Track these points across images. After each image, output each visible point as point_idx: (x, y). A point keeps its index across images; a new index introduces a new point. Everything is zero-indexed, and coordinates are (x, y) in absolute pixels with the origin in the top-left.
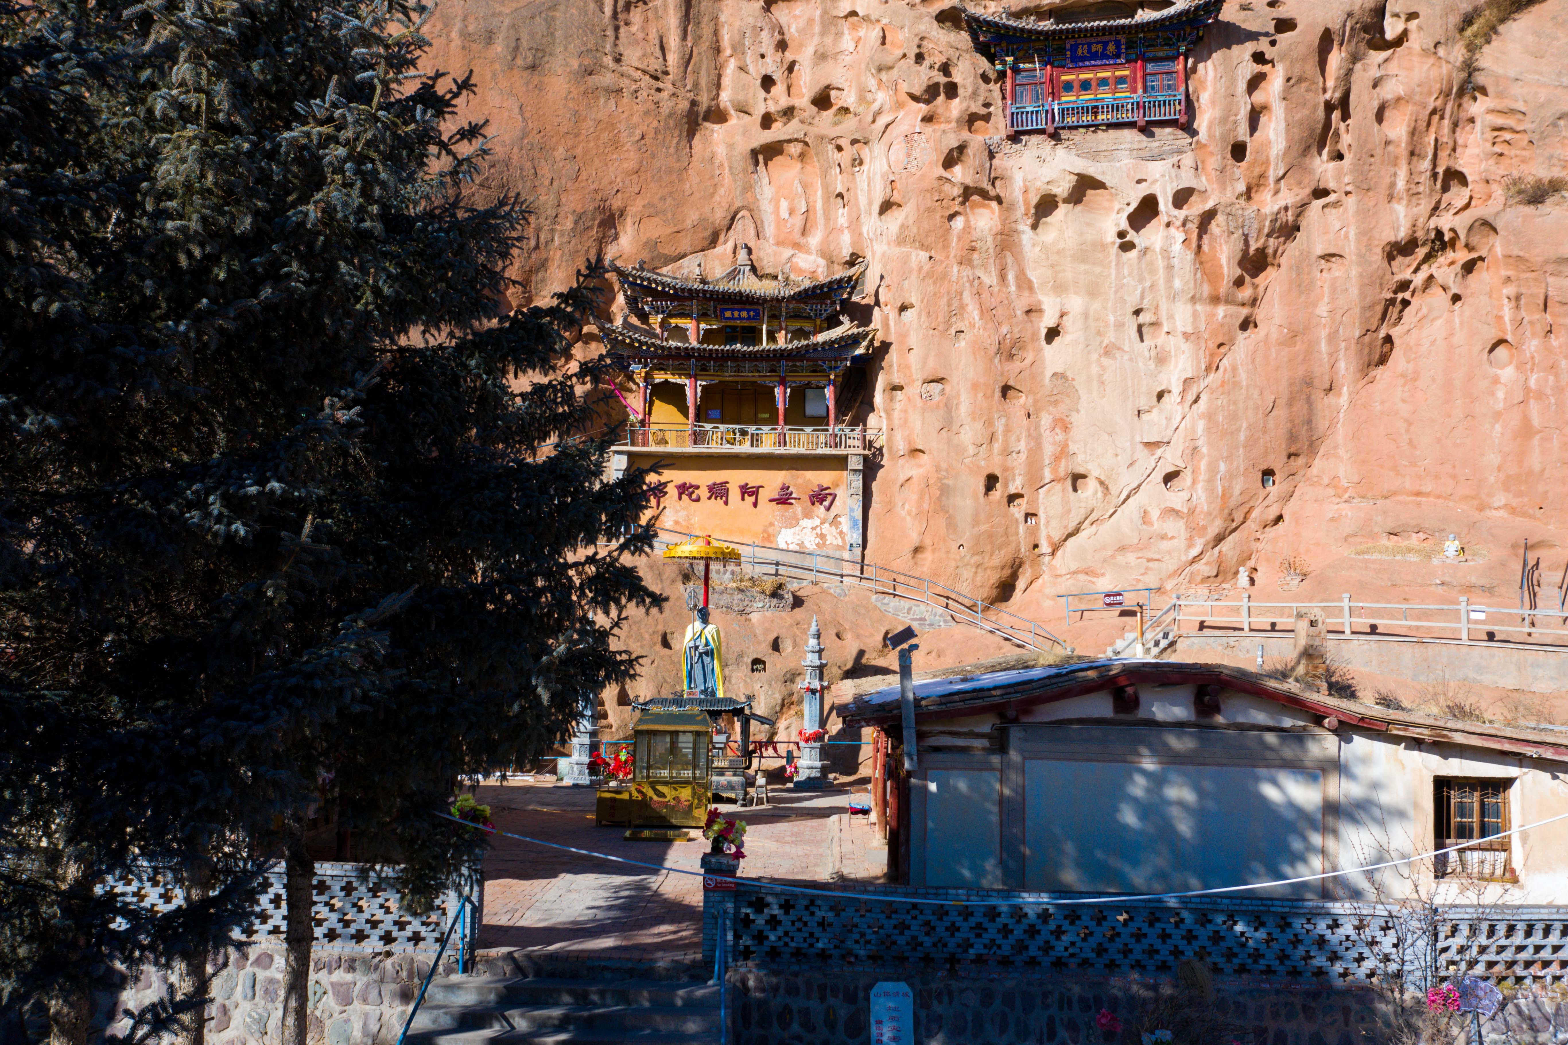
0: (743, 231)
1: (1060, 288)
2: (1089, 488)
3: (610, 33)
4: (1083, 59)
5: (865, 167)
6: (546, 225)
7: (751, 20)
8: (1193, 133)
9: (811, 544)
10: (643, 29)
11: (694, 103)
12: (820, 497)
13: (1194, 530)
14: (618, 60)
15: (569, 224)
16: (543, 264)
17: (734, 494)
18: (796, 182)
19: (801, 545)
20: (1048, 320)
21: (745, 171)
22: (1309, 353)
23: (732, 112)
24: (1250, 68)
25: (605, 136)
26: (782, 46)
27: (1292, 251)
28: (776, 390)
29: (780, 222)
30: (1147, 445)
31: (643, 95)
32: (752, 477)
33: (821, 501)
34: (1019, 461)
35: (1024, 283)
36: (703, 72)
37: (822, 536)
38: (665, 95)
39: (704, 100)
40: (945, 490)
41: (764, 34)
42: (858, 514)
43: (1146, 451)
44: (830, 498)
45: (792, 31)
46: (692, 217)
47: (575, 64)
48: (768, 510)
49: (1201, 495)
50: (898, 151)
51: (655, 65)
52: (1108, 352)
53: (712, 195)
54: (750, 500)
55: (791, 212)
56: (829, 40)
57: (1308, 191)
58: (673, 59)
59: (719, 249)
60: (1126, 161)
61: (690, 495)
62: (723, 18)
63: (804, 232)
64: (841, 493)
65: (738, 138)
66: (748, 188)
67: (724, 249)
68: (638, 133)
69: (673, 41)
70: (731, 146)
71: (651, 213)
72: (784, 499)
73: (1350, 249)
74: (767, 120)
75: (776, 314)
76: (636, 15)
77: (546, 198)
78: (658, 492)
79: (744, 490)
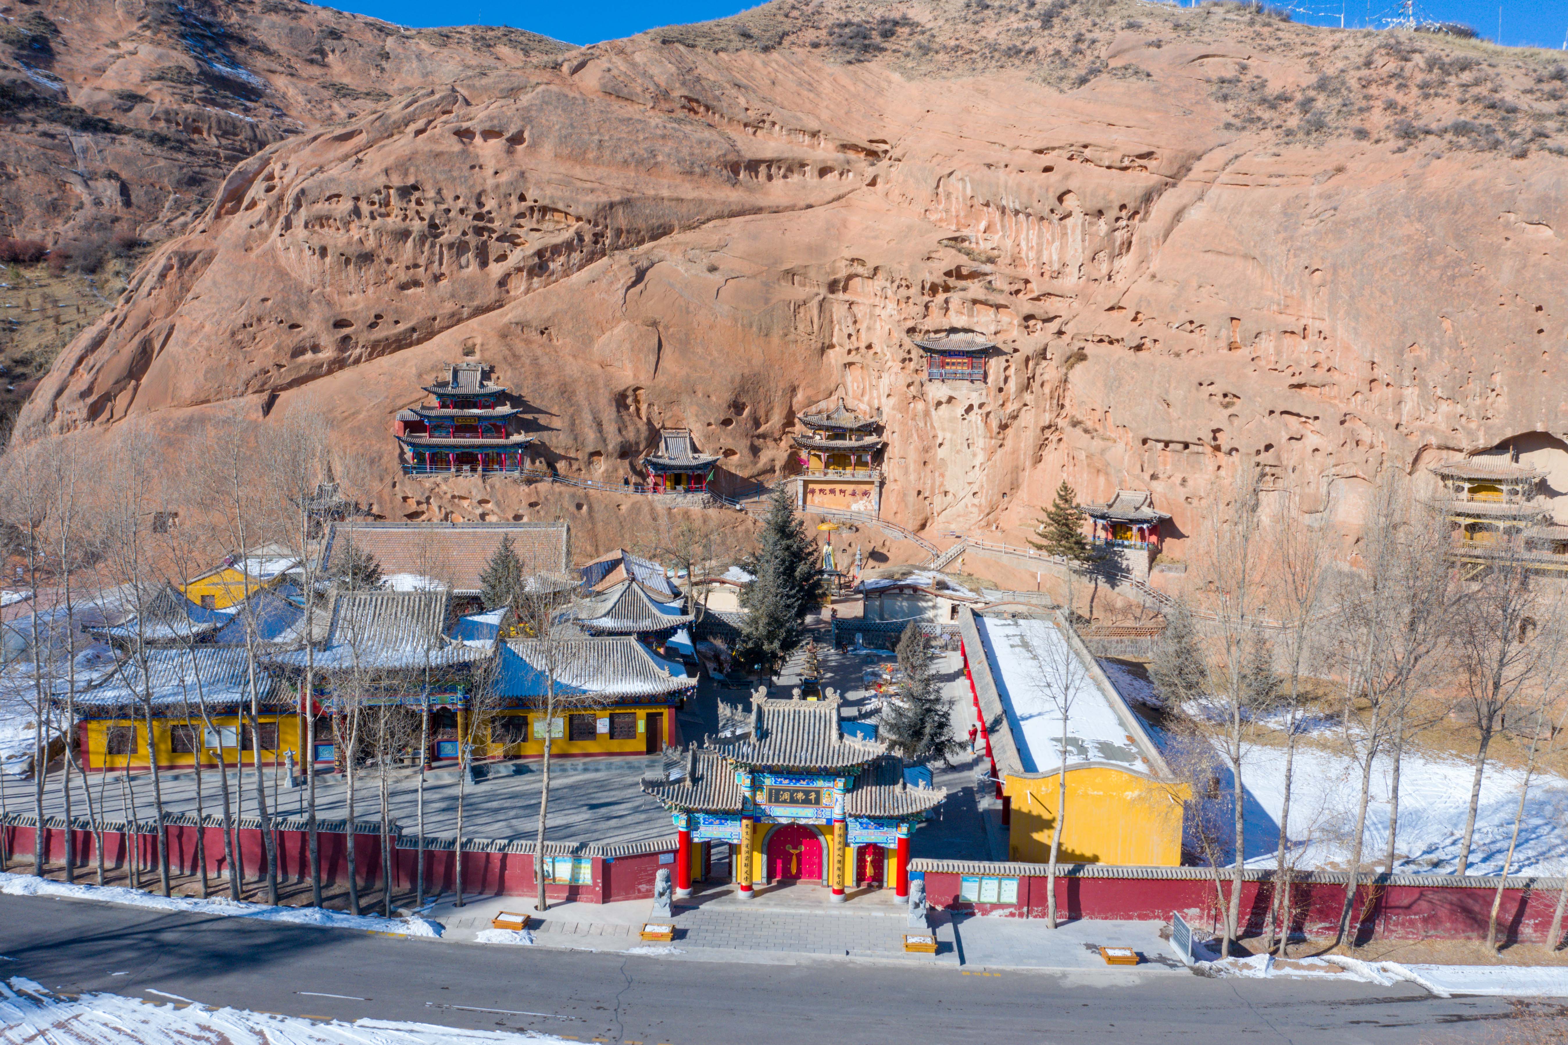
0: (841, 392)
1: (943, 430)
2: (950, 497)
3: (793, 318)
4: (953, 356)
5: (882, 379)
6: (773, 394)
7: (844, 313)
8: (986, 383)
9: (862, 509)
10: (805, 315)
11: (823, 343)
12: (865, 493)
13: (981, 511)
14: (796, 329)
15: (780, 393)
16: (772, 408)
17: (838, 492)
18: (859, 377)
19: (859, 509)
20: (939, 441)
21: (842, 370)
22: (1018, 458)
23: (837, 345)
24: (1005, 364)
25: (792, 359)
26: (855, 322)
27: (1016, 423)
28: (852, 457)
29: (854, 390)
30: (968, 483)
31: (805, 342)
32: (843, 487)
33: (865, 495)
34: (928, 486)
35: (933, 427)
36: (827, 331)
37: (866, 506)
38: (813, 341)
39: (827, 342)
40: (905, 495)
41: (849, 319)
42: (878, 500)
43: (968, 485)
44: (868, 494)
45: (859, 316)
46: (823, 387)
47: (781, 333)
48: (849, 498)
49: (983, 501)
50: (893, 377)
51: (809, 330)
52: (958, 452)
53: (830, 378)
54: (843, 494)
55: (858, 388)
56: (871, 322)
57: (1022, 404)
58: (816, 327)
59: (832, 398)
60: (965, 391)
61: (823, 492)
62: (834, 310)
63: (862, 396)
64: (872, 492)
65: (839, 358)
66: (843, 376)
67: (834, 398)
68: (804, 356)
69: (816, 320)
70: (836, 361)
71: (809, 385)
72: (854, 494)
73: (1032, 426)
74: (849, 352)
75: (851, 430)
76: (802, 310)
77: (772, 385)
78: (813, 492)
79: (841, 491)
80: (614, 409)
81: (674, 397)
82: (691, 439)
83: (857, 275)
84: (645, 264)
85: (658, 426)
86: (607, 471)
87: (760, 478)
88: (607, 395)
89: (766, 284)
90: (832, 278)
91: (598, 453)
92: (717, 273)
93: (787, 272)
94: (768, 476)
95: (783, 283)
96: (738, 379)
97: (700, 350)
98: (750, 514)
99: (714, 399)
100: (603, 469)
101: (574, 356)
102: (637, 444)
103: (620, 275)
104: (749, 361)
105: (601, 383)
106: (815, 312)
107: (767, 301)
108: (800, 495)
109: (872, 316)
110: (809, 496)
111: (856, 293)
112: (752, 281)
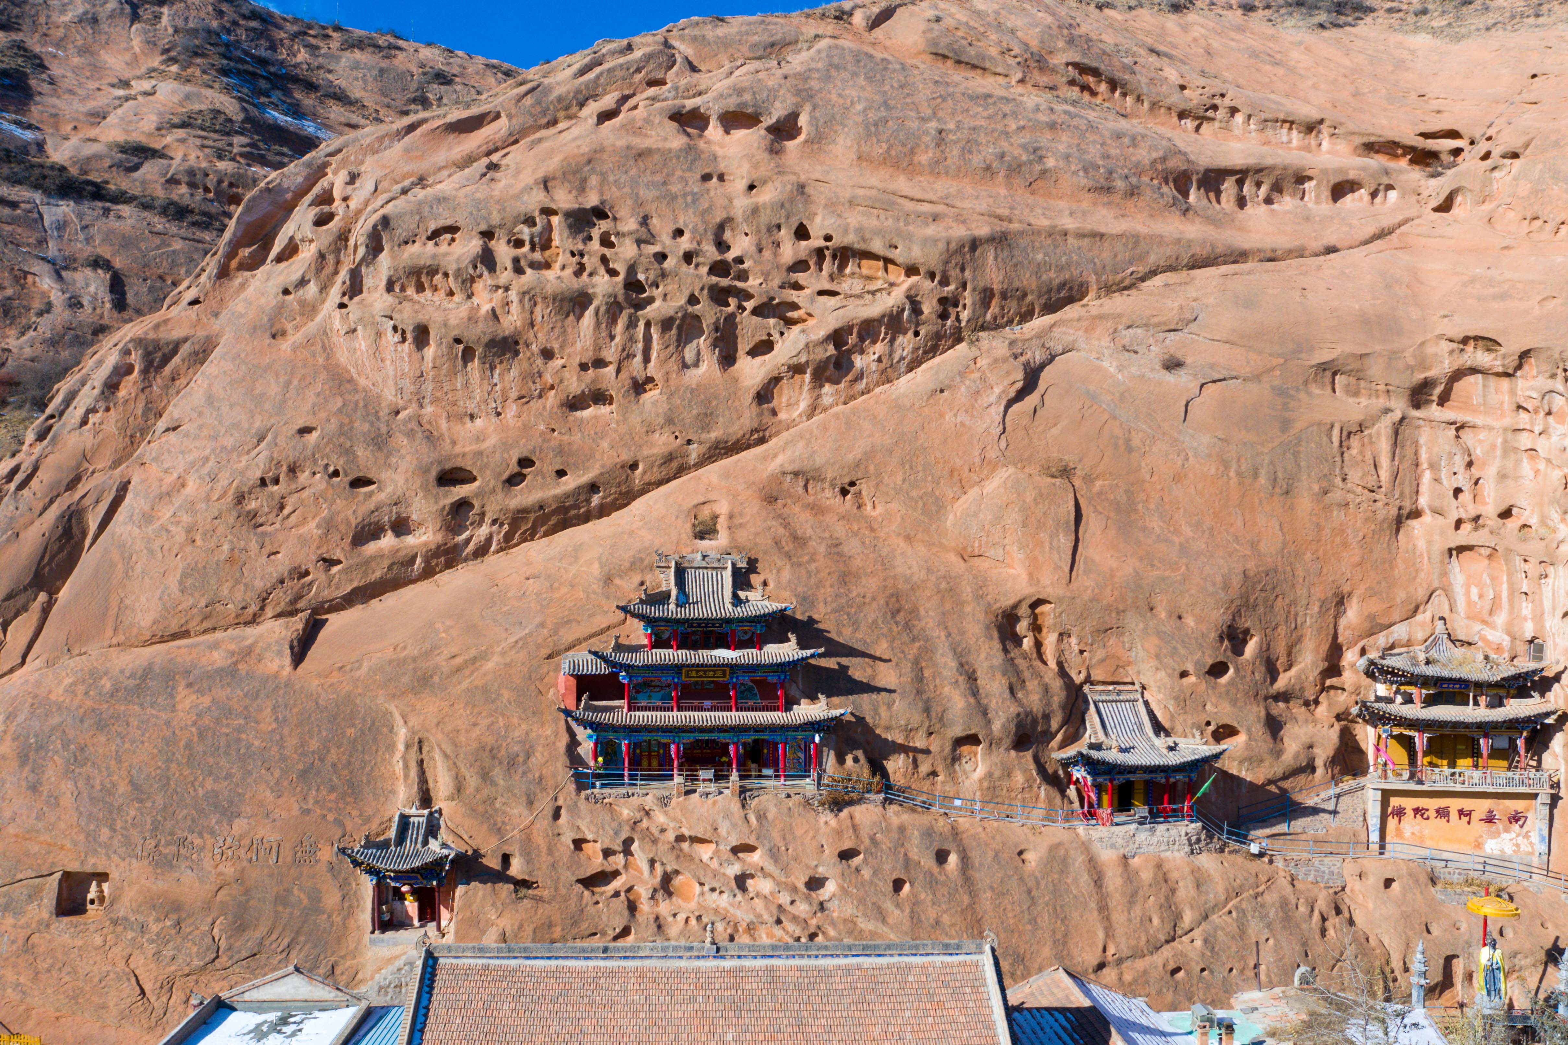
0: (1439, 605)
3: (1338, 459)
5: (1550, 580)
6: (1301, 611)
7: (1447, 447)
9: (1509, 850)
10: (1361, 452)
11: (1400, 508)
12: (1515, 818)
14: (1344, 480)
15: (1316, 609)
16: (1299, 640)
17: (1454, 815)
18: (1485, 576)
19: (1502, 851)
21: (1442, 562)
23: (1427, 511)
25: (1338, 540)
26: (1470, 464)
28: (1482, 741)
29: (1470, 603)
31: (1364, 506)
32: (1466, 804)
33: (1517, 821)
36: (1407, 483)
37: (1518, 845)
38: (1379, 504)
41: (1457, 458)
42: (1546, 833)
44: (1523, 819)
45: (1478, 452)
46: (1401, 595)
47: (1316, 488)
48: (1478, 827)
51: (1371, 482)
53: (1415, 578)
54: (1465, 819)
55: (1481, 596)
56: (1510, 464)
58: (1385, 475)
59: (1419, 617)
61: (1422, 816)
62: (1422, 440)
63: (1491, 613)
64: (1530, 815)
65: (1437, 537)
66: (1444, 574)
67: (1424, 617)
68: (1361, 534)
69: (1385, 462)
70: (1429, 542)
71: (1372, 593)
72: (1490, 819)
74: (1458, 524)
75: (1478, 685)
76: (1355, 442)
77: (1301, 592)
78: (1400, 813)
79: (1461, 813)
80: (997, 645)
81: (1111, 619)
82: (1146, 704)
83: (1473, 371)
84: (1039, 357)
85: (1078, 679)
86: (989, 775)
87: (1286, 785)
88: (981, 616)
89: (1281, 392)
90: (1420, 376)
91: (972, 740)
92: (1182, 372)
93: (1323, 367)
94: (1302, 779)
95: (1315, 390)
96: (1236, 581)
97: (1155, 524)
98: (1279, 863)
99: (1190, 621)
100: (981, 771)
101: (908, 538)
102: (1047, 717)
103: (992, 378)
104: (1254, 545)
105: (967, 591)
106: (1384, 446)
107: (1285, 425)
108: (1374, 822)
109: (1509, 450)
110: (1392, 822)
111: (1467, 406)
112: (1253, 387)
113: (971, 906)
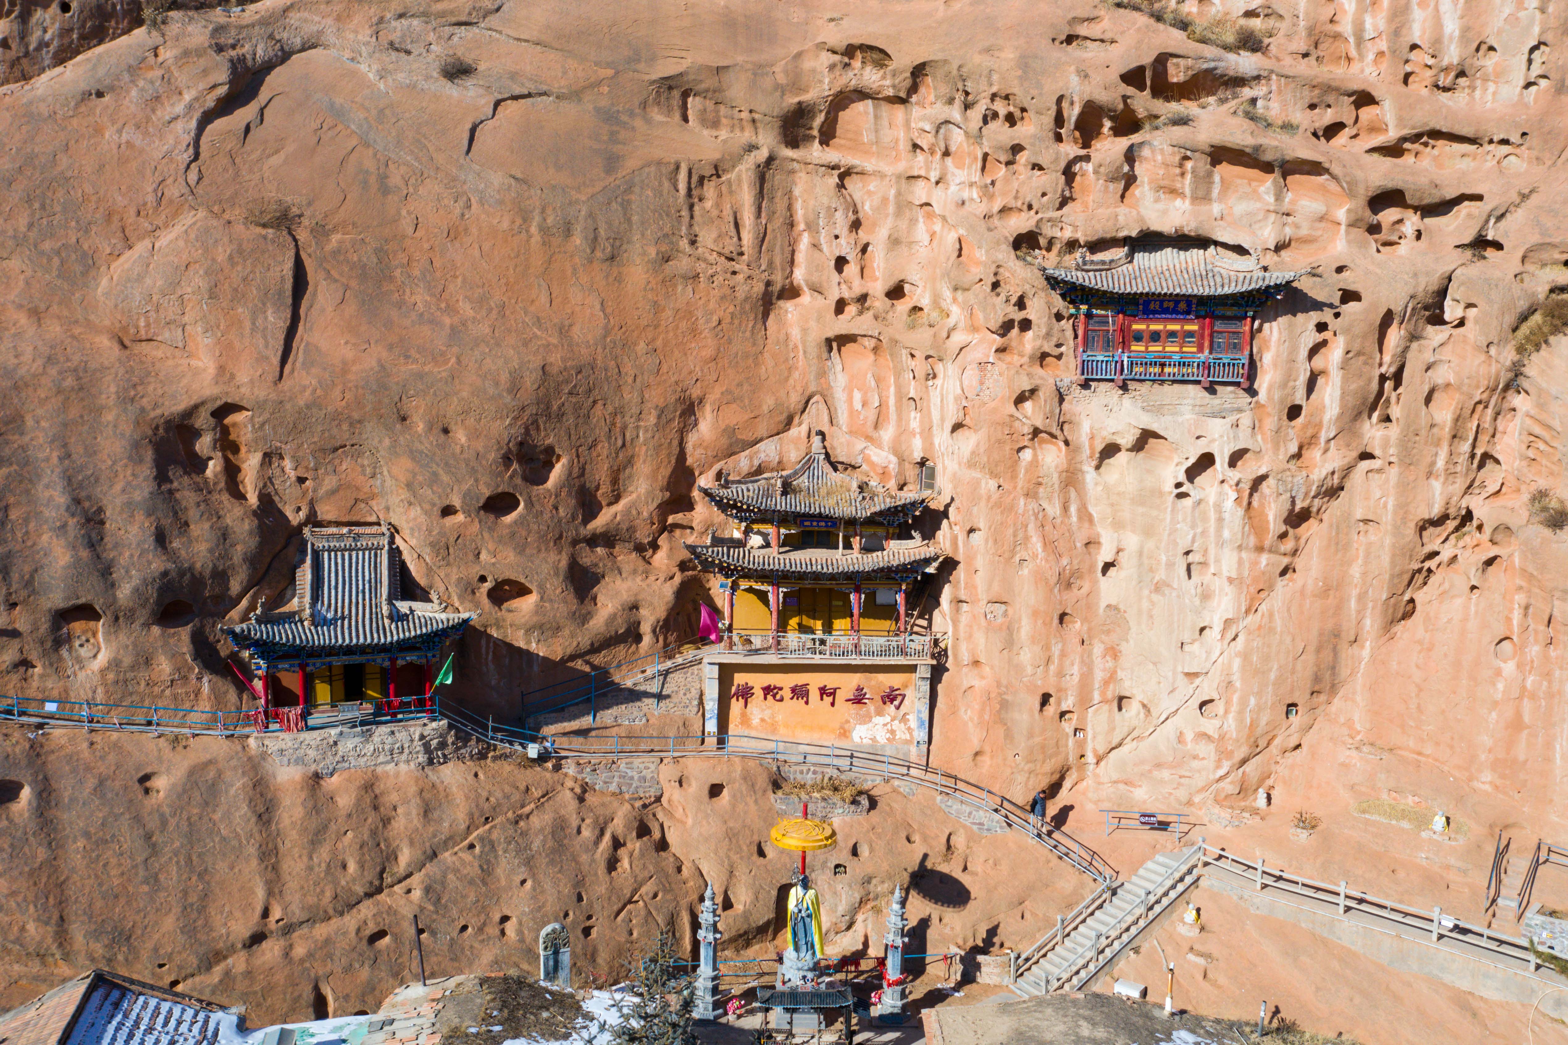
0: (817, 416)
1: (1118, 525)
2: (1133, 709)
3: (685, 213)
4: (1154, 312)
5: (938, 382)
6: (631, 423)
7: (825, 201)
8: (1252, 392)
9: (882, 737)
10: (718, 205)
11: (768, 284)
12: (891, 697)
13: (1223, 754)
14: (693, 243)
15: (653, 420)
16: (630, 462)
17: (814, 694)
18: (869, 375)
19: (874, 739)
20: (1105, 555)
21: (819, 357)
22: (1339, 607)
23: (805, 289)
24: (1312, 337)
25: (683, 325)
26: (856, 225)
27: (1334, 507)
28: (852, 596)
29: (852, 412)
30: (1188, 674)
31: (718, 279)
32: (830, 680)
33: (892, 701)
34: (1072, 681)
35: (1085, 516)
36: (777, 249)
37: (893, 732)
38: (740, 277)
39: (778, 279)
40: (1004, 705)
41: (839, 215)
42: (925, 715)
43: (1186, 680)
44: (899, 698)
45: (867, 208)
46: (768, 402)
47: (652, 252)
48: (844, 710)
49: (1231, 723)
50: (971, 376)
51: (730, 246)
52: (1158, 588)
53: (787, 379)
54: (828, 700)
55: (864, 404)
56: (903, 225)
57: (1355, 454)
58: (748, 237)
59: (794, 432)
60: (1187, 416)
61: (774, 696)
62: (797, 191)
63: (876, 426)
64: (909, 693)
65: (813, 324)
66: (822, 374)
67: (798, 431)
68: (715, 318)
69: (748, 218)
70: (805, 331)
71: (730, 399)
72: (858, 699)
73: (1388, 518)
74: (840, 306)
75: (851, 522)
76: (710, 190)
77: (630, 396)
78: (746, 693)
79: (823, 691)
80: (147, 470)
81: (342, 434)
82: (395, 554)
83: (861, 94)
84: (262, 51)
85: (295, 519)
86: (114, 664)
87: (598, 659)
88: (127, 428)
89: (609, 117)
90: (792, 100)
91: (87, 612)
92: (469, 82)
93: (668, 84)
94: (621, 651)
95: (657, 116)
96: (530, 381)
97: (420, 297)
98: (569, 768)
99: (460, 436)
100: (103, 658)
101: (36, 314)
102: (221, 576)
103: (181, 78)
104: (563, 331)
105: (109, 391)
106: (746, 197)
107: (612, 163)
108: (711, 706)
109: (903, 205)
110: (736, 706)
111: (856, 146)
112: (569, 108)
113: (52, 863)
